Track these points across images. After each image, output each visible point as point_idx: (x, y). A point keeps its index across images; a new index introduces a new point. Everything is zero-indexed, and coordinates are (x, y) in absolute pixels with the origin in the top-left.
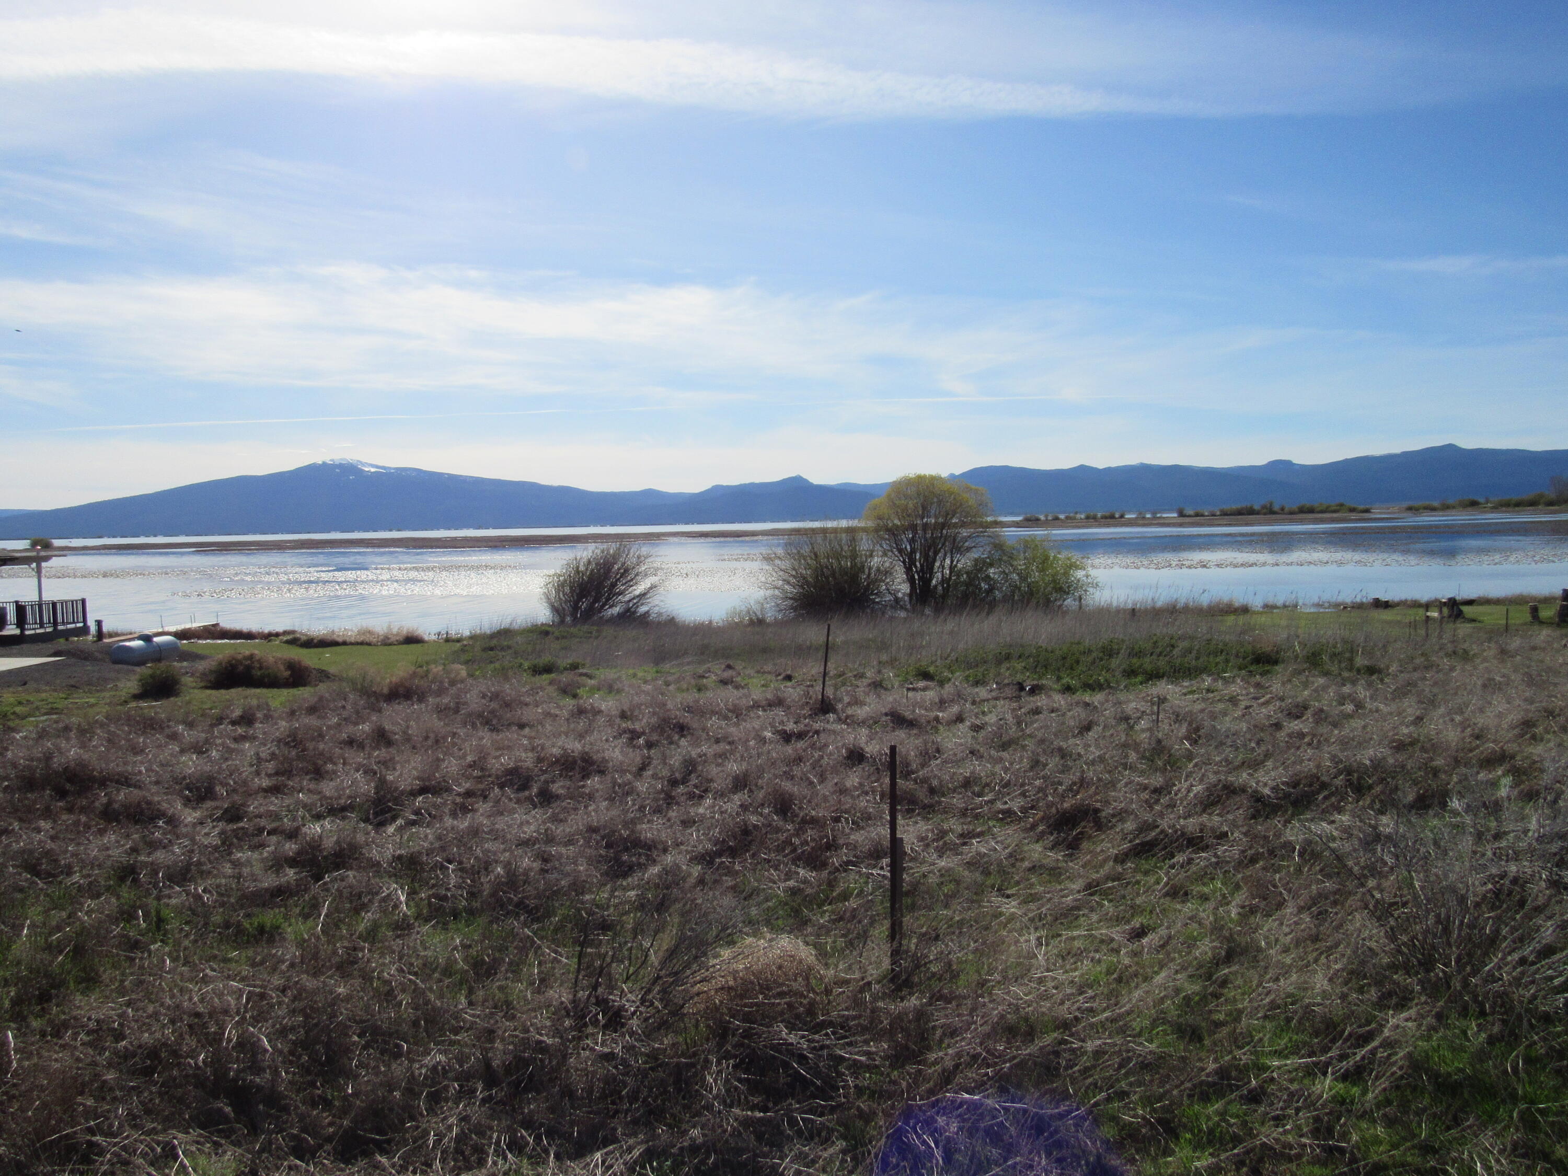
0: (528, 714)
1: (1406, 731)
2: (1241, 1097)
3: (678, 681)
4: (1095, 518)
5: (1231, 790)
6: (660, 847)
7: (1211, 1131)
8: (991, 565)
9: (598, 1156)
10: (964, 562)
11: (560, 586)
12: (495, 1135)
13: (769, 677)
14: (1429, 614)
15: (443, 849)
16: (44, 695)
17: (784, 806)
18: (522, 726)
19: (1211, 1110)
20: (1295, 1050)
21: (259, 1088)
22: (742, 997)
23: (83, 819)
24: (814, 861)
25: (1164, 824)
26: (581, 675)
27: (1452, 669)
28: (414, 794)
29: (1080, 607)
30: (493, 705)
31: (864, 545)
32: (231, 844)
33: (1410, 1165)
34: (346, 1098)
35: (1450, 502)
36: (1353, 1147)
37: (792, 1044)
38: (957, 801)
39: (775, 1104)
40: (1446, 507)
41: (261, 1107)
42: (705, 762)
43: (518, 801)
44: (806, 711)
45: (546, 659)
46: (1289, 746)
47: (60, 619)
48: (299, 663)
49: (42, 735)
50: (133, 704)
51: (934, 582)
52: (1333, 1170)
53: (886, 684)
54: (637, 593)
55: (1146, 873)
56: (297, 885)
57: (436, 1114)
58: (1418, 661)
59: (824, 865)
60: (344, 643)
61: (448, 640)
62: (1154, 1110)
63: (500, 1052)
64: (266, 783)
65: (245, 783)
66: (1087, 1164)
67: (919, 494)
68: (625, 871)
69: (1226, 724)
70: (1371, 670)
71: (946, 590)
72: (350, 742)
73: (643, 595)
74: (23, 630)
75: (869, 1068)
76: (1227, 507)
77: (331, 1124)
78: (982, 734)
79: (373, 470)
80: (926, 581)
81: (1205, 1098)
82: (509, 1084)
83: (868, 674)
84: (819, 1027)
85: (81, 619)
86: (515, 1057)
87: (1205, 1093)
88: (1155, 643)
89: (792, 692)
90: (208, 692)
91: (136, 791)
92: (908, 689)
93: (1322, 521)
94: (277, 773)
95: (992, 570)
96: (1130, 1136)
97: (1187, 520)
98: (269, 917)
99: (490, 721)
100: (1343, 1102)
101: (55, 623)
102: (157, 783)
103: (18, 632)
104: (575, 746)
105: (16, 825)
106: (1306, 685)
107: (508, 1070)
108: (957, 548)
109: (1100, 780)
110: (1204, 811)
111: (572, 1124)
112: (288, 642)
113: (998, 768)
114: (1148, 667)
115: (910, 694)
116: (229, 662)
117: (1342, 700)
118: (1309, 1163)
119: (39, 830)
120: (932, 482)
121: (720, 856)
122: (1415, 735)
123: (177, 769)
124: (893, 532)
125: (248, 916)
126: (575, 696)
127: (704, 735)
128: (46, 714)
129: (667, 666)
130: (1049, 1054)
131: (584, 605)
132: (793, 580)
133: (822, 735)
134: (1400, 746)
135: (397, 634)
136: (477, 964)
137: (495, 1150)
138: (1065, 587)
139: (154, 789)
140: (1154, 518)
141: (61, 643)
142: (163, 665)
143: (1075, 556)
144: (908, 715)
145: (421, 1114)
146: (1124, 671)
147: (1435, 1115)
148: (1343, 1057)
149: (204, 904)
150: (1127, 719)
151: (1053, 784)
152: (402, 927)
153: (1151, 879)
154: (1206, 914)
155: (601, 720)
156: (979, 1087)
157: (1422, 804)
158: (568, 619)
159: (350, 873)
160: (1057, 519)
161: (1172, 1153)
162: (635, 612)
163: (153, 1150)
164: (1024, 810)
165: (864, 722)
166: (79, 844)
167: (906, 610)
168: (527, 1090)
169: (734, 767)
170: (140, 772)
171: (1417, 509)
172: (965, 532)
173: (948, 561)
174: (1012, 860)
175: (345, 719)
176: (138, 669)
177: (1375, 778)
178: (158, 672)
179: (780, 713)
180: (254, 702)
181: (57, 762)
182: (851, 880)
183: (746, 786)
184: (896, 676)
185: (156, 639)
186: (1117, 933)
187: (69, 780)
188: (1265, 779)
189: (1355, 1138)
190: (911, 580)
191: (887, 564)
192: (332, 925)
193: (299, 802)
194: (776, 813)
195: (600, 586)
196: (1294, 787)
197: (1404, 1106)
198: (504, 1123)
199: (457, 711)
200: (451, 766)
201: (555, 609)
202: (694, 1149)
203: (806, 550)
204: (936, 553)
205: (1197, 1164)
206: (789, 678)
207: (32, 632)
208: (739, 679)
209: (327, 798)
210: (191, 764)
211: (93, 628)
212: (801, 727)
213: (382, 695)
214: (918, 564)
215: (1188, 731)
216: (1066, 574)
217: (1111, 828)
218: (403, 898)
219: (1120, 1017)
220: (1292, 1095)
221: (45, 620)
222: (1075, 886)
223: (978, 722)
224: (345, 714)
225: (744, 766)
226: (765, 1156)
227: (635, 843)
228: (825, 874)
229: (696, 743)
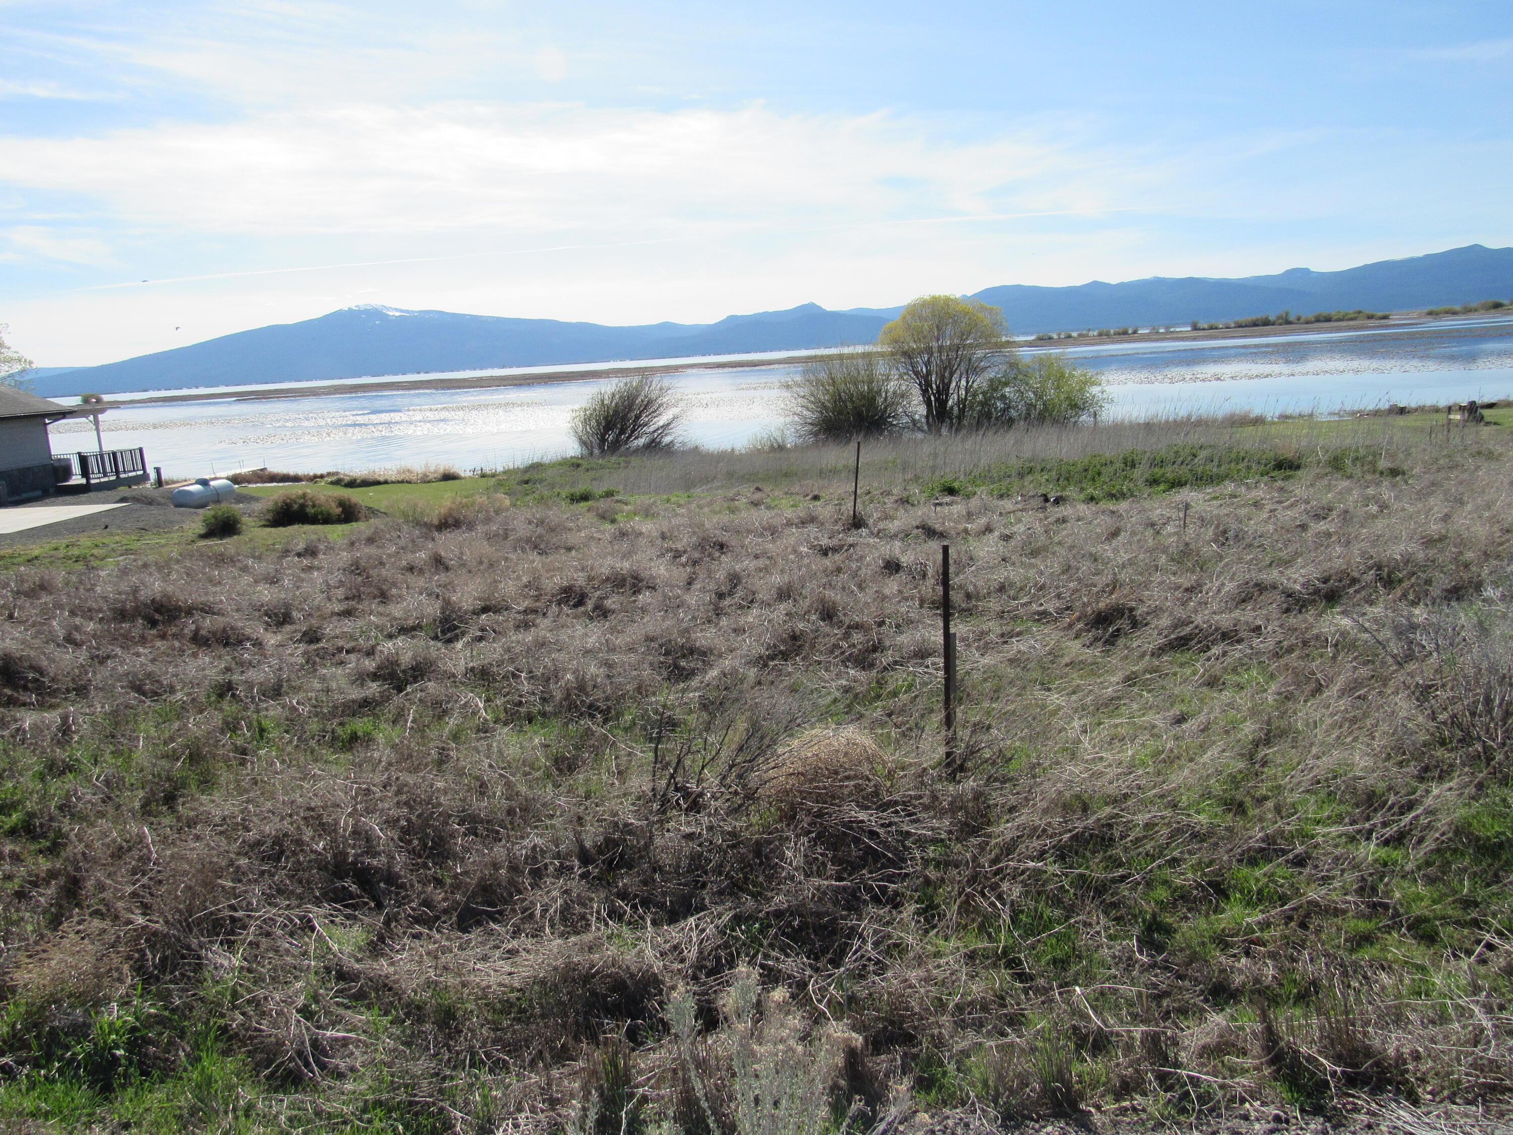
0: (572, 538)
1: (1434, 527)
2: (1287, 861)
3: (710, 504)
4: (1108, 335)
5: (1261, 588)
6: (715, 652)
7: (1260, 892)
8: (1006, 384)
9: (692, 920)
10: (980, 382)
11: (586, 421)
12: (595, 906)
13: (798, 498)
14: (1451, 417)
15: (512, 660)
16: (117, 538)
17: (828, 614)
18: (569, 549)
19: (1258, 873)
20: (1339, 819)
21: (377, 870)
22: (811, 781)
23: (177, 644)
24: (863, 661)
25: (1199, 620)
26: (617, 501)
27: (1478, 468)
28: (478, 612)
29: (1096, 423)
30: (540, 530)
31: (881, 369)
32: (315, 663)
33: (1450, 917)
34: (456, 876)
35: (1474, 305)
36: (1396, 904)
37: (862, 821)
38: (994, 604)
39: (850, 875)
40: (1468, 311)
41: (382, 885)
42: (749, 575)
43: (576, 617)
44: (839, 527)
45: (580, 489)
46: (1318, 546)
47: (121, 469)
48: (349, 500)
49: (124, 572)
50: (202, 543)
51: (950, 403)
52: (1377, 923)
53: (914, 500)
54: (661, 423)
55: (1182, 665)
56: (382, 697)
57: (541, 888)
58: (1441, 462)
59: (872, 665)
60: (386, 482)
61: (483, 476)
62: (1205, 874)
63: (592, 835)
64: (338, 607)
65: (319, 608)
66: (1144, 921)
67: (934, 316)
68: (685, 675)
69: (1251, 527)
70: (1394, 472)
71: (962, 411)
72: (411, 569)
73: (666, 426)
74: (88, 479)
75: (935, 841)
76: (1242, 319)
77: (444, 900)
78: (1013, 543)
79: (397, 314)
80: (942, 403)
81: (1253, 862)
82: (603, 862)
83: (895, 491)
84: (884, 807)
85: (140, 467)
86: (605, 839)
87: (1253, 859)
88: (1177, 452)
89: (824, 511)
90: (269, 529)
91: (220, 619)
92: (936, 505)
93: (1339, 330)
94: (347, 599)
95: (1007, 389)
96: (1182, 897)
97: (1201, 333)
98: (361, 725)
99: (536, 545)
100: (1385, 864)
101: (117, 472)
102: (238, 610)
103: (84, 481)
104: (625, 566)
105: (119, 651)
106: (1329, 488)
107: (600, 850)
108: (973, 369)
109: (1132, 581)
110: (1236, 607)
111: (664, 894)
112: (332, 483)
113: (1032, 573)
114: (1170, 476)
115: (938, 508)
116: (284, 502)
117: (1367, 500)
118: (1353, 917)
119: (138, 655)
120: (947, 301)
121: (773, 659)
122: (1443, 531)
123: (255, 598)
124: (908, 355)
125: (341, 724)
126: (613, 521)
127: (744, 552)
128: (122, 555)
129: (697, 491)
130: (1103, 826)
131: (610, 437)
132: (811, 406)
133: (858, 548)
134: (1429, 542)
135: (435, 472)
136: (558, 761)
137: (598, 918)
138: (1080, 403)
139: (236, 616)
140: (1167, 333)
141: (123, 491)
142: (224, 506)
143: (1090, 372)
144: (938, 527)
145: (526, 889)
146: (1147, 481)
147: (1475, 874)
148: (1385, 824)
149: (299, 715)
150: (1153, 525)
151: (1087, 586)
152: (484, 730)
153: (1188, 671)
154: (1243, 701)
155: (643, 541)
156: (1041, 856)
157: (1456, 593)
158: (596, 451)
159: (430, 684)
160: (1070, 337)
161: (1223, 911)
162: (660, 442)
163: (291, 921)
164: (1060, 611)
165: (896, 535)
166: (176, 666)
167: (923, 431)
168: (618, 866)
169: (777, 579)
170: (221, 601)
171: (1437, 314)
172: (980, 353)
173: (963, 383)
174: (1051, 658)
175: (403, 548)
176: (201, 511)
177: (1405, 572)
178: (220, 513)
179: (812, 529)
180: (314, 537)
181: (144, 595)
182: (897, 679)
183: (789, 597)
184: (921, 492)
185: (212, 483)
186: (1158, 720)
187: (157, 610)
188: (1296, 576)
189: (1398, 895)
190: (928, 403)
191: (904, 388)
192: (420, 729)
193: (370, 623)
194: (823, 620)
195: (624, 418)
196: (1324, 583)
197: (1445, 867)
198: (603, 896)
199: (506, 537)
200: (508, 588)
201: (583, 443)
202: (779, 914)
203: (823, 376)
204: (952, 375)
205: (1249, 920)
206: (816, 498)
207: (97, 481)
208: (768, 500)
209: (395, 619)
210: (266, 594)
211: (153, 476)
212: (834, 542)
213: (432, 525)
214: (934, 386)
215: (1215, 534)
216: (1081, 390)
217: (1146, 625)
218: (481, 705)
219: (1170, 792)
220: (1337, 859)
221: (108, 469)
222: (1114, 679)
223: (1007, 532)
224: (402, 542)
225: (786, 578)
226: (844, 918)
227: (691, 651)
228: (874, 673)
229: (737, 558)
